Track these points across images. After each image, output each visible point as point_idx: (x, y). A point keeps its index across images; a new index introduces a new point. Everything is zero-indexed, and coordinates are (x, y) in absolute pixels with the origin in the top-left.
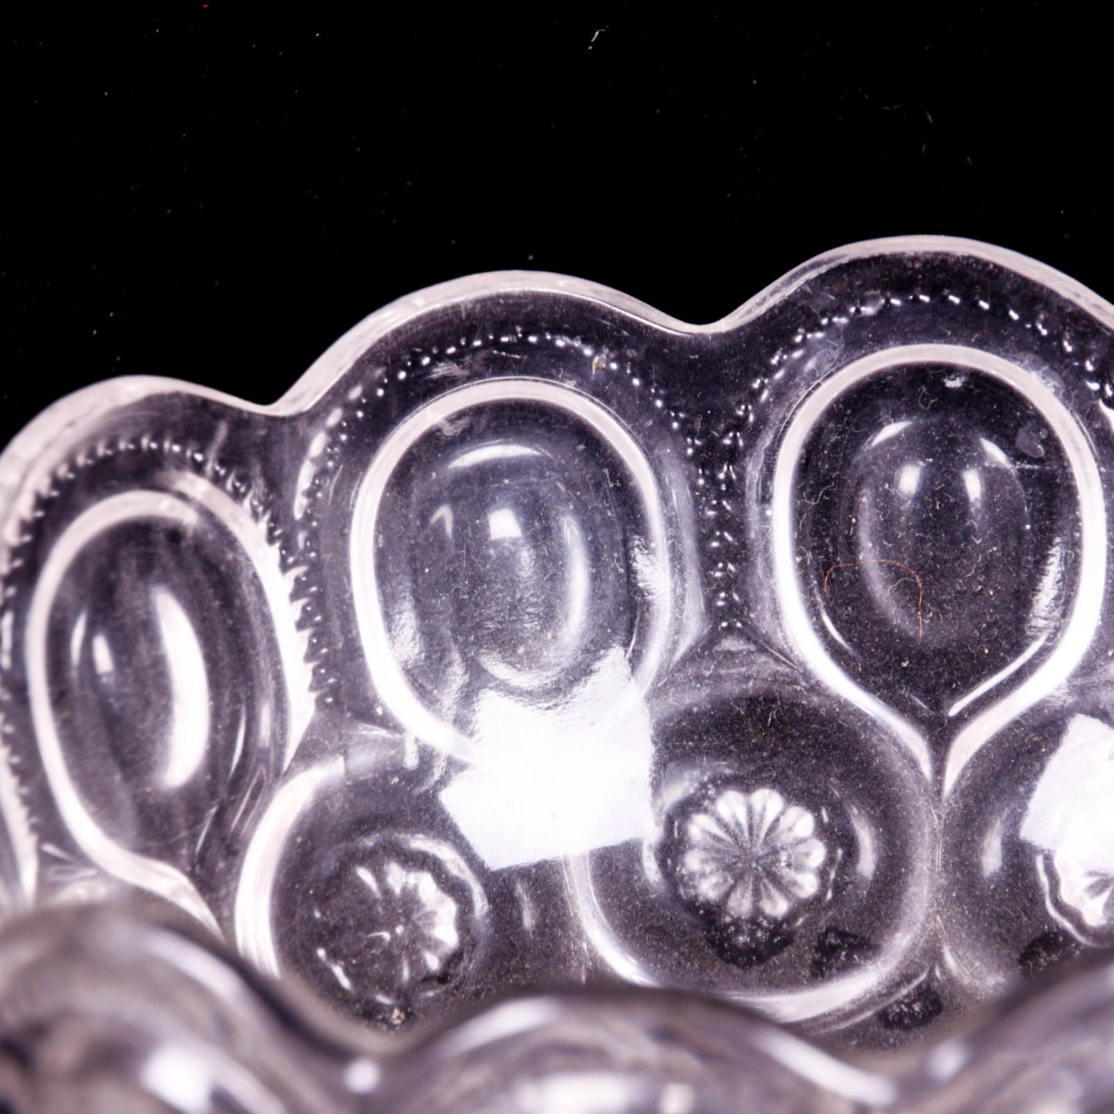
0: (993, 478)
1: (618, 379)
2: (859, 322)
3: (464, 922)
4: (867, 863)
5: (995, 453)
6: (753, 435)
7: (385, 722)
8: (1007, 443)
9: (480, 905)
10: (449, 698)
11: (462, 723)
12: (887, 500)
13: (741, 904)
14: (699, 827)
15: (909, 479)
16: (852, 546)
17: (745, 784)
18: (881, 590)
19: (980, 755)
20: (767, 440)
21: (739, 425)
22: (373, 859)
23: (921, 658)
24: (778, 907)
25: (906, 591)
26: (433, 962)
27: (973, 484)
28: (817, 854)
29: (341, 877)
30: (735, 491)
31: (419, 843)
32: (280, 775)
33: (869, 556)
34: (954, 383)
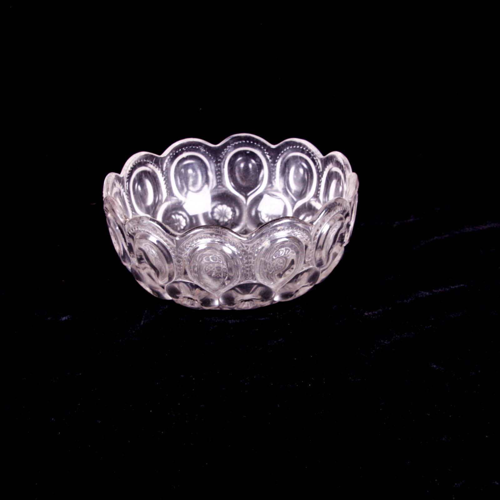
0: (253, 165)
1: (205, 152)
2: (236, 145)
3: (186, 222)
4: (238, 214)
5: (253, 161)
6: (222, 159)
7: (175, 197)
8: (255, 160)
9: (188, 220)
10: (184, 193)
11: (186, 197)
12: (239, 168)
13: (221, 220)
14: (216, 210)
15: (242, 165)
16: (235, 174)
17: (222, 204)
18: (239, 179)
19: (252, 201)
20: (224, 160)
21: (220, 158)
22: (174, 214)
23: (244, 188)
24: (226, 220)
25: (242, 179)
26: (182, 228)
27: (250, 166)
28: (231, 213)
29: (170, 217)
30: (220, 167)
31: (180, 212)
32: (162, 204)
33: (237, 175)
34: (248, 152)
